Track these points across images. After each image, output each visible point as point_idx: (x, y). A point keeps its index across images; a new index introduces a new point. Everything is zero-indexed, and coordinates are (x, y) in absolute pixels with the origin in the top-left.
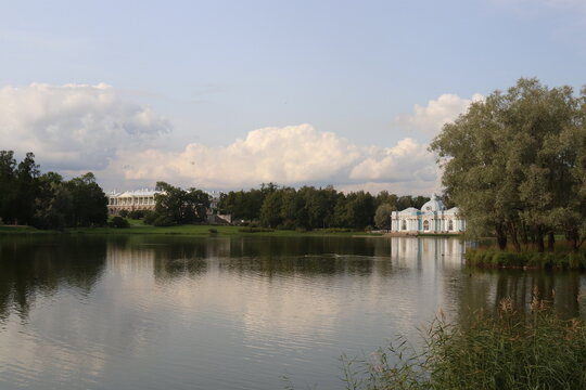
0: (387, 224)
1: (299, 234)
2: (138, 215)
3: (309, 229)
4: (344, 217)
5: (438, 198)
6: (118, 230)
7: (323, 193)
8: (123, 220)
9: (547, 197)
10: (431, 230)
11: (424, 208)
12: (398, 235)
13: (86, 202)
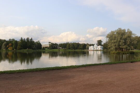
0: (88, 49)
1: (73, 50)
2: (46, 47)
3: (75, 49)
4: (81, 47)
5: (97, 44)
6: (44, 50)
7: (77, 44)
8: (44, 48)
9: (123, 44)
10: (95, 49)
11: (94, 46)
12: (90, 50)
13: (39, 45)
